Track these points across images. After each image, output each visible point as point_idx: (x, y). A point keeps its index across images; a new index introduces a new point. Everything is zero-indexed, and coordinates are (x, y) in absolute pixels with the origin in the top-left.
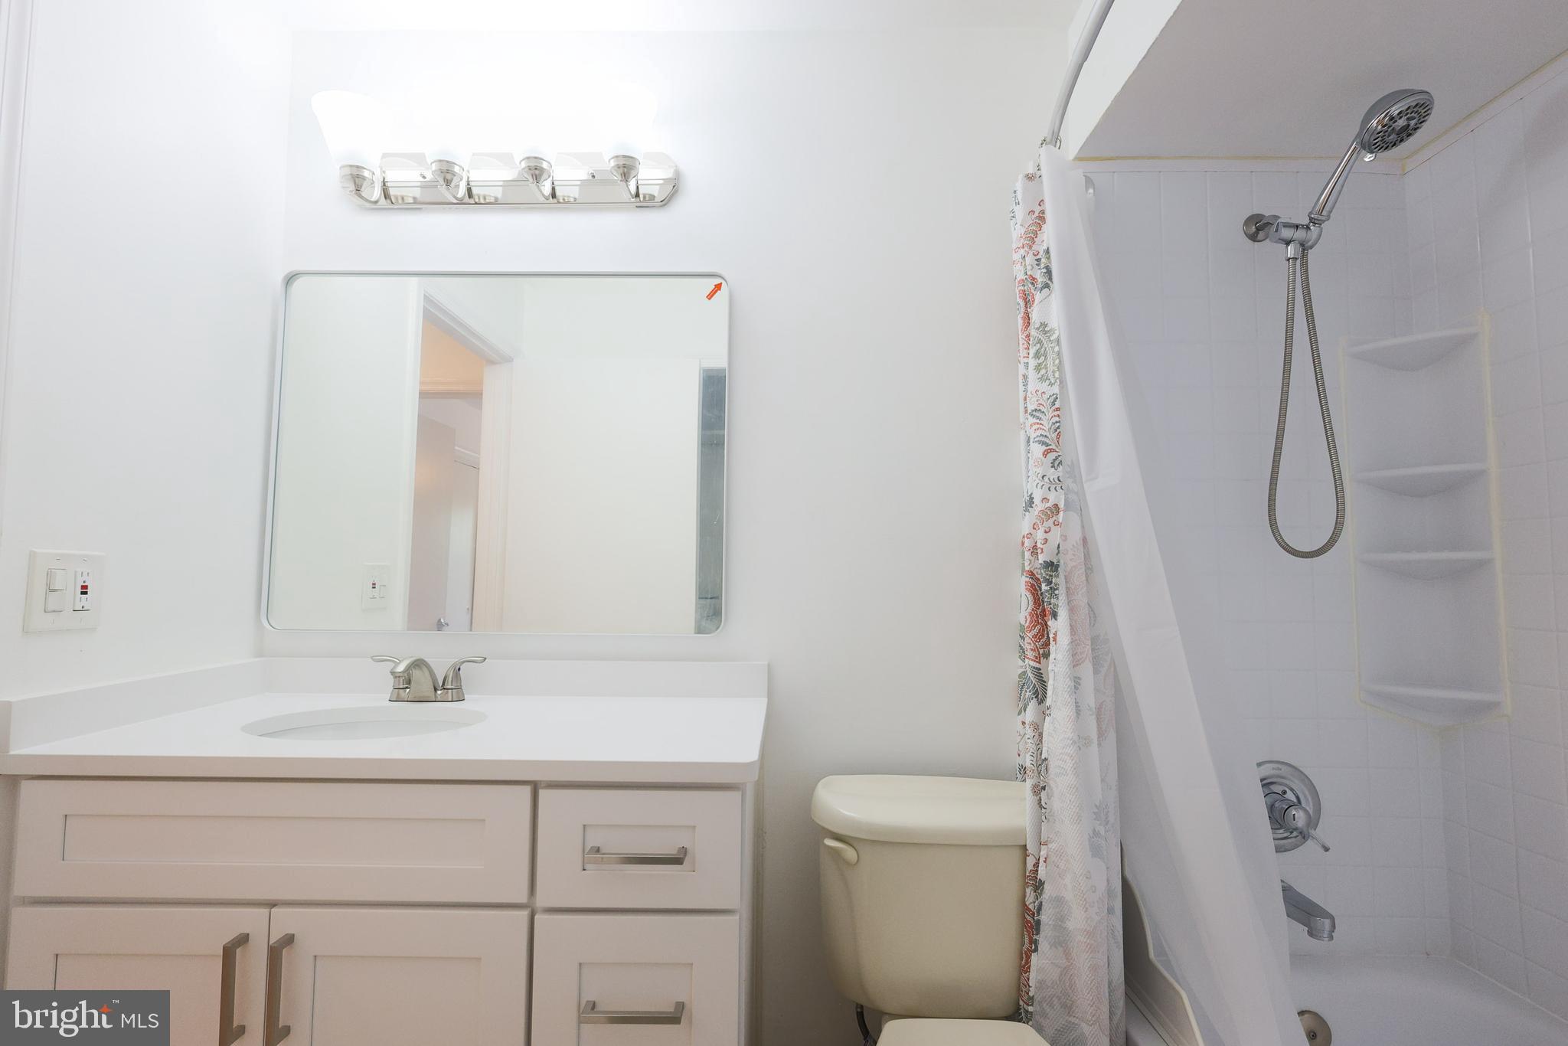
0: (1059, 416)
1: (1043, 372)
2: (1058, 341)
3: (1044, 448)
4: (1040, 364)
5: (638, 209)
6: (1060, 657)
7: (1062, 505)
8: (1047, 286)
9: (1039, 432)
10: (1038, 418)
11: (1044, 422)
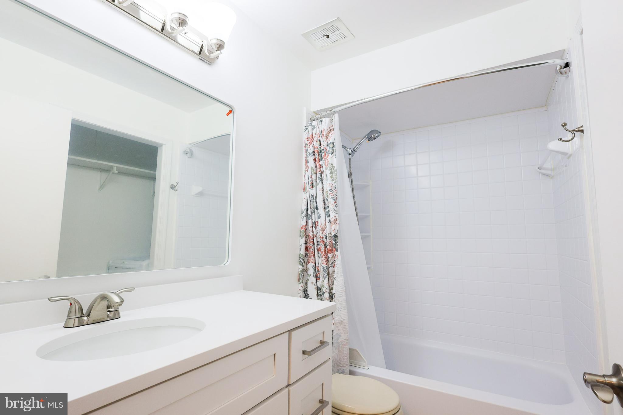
0: (336, 192)
1: (332, 178)
2: (336, 170)
3: (334, 201)
4: (332, 176)
5: (200, 60)
6: (339, 262)
7: (338, 218)
8: (332, 153)
9: (333, 196)
10: (331, 192)
11: (333, 193)
